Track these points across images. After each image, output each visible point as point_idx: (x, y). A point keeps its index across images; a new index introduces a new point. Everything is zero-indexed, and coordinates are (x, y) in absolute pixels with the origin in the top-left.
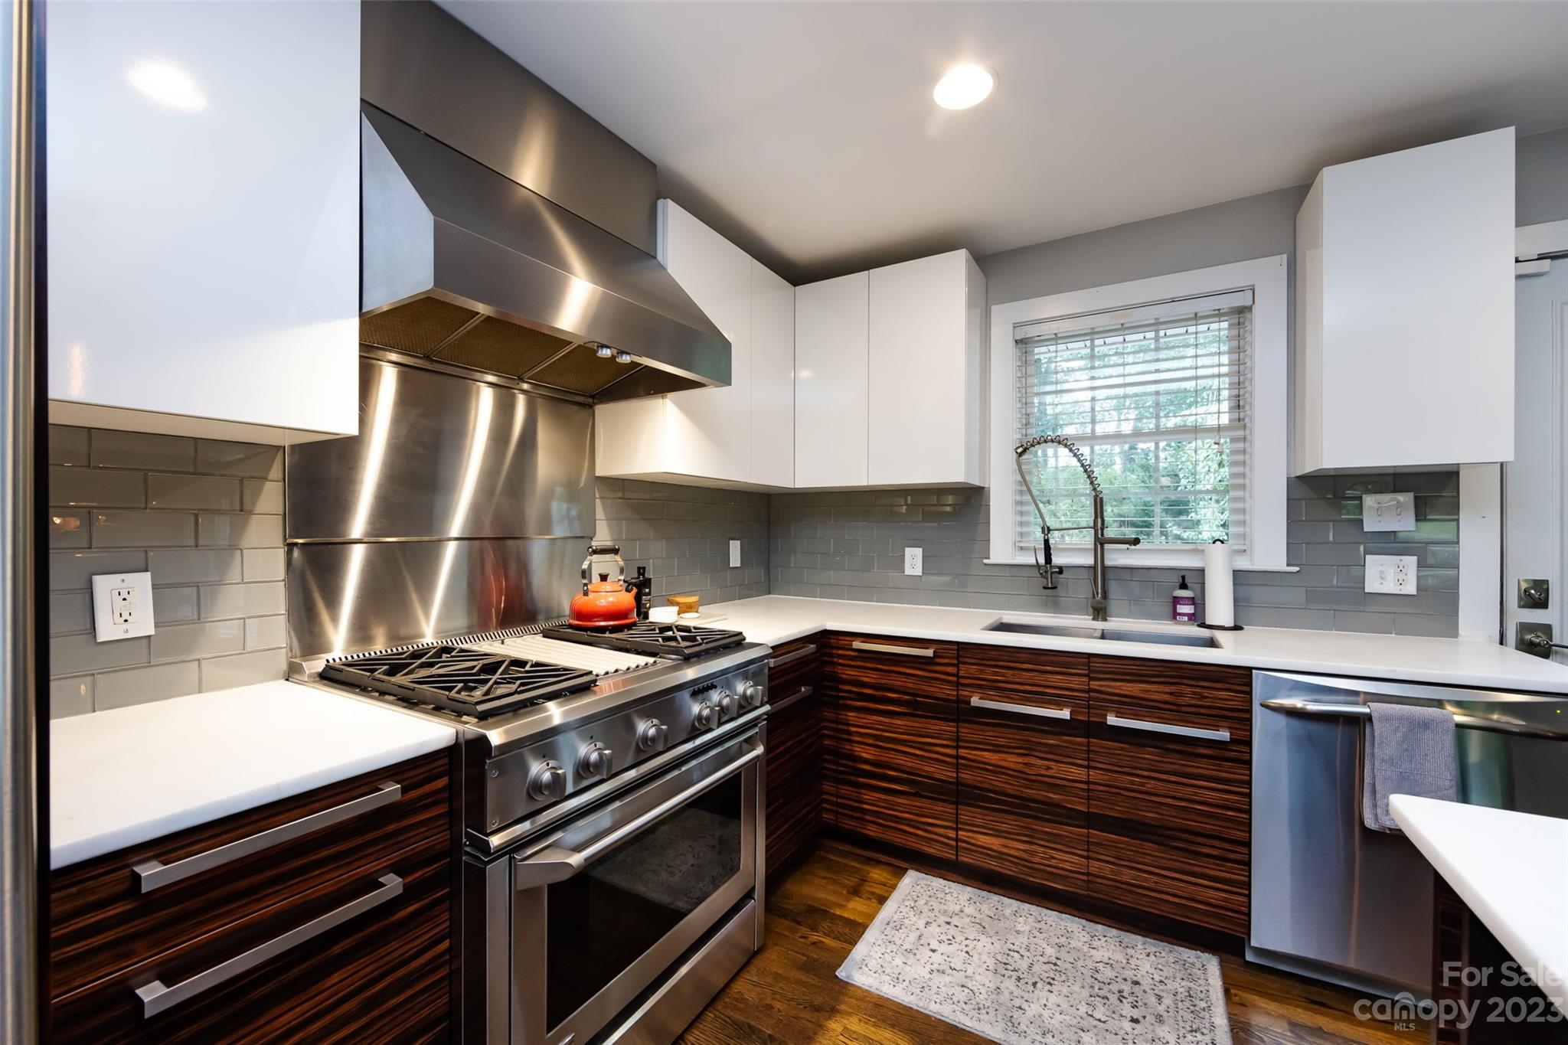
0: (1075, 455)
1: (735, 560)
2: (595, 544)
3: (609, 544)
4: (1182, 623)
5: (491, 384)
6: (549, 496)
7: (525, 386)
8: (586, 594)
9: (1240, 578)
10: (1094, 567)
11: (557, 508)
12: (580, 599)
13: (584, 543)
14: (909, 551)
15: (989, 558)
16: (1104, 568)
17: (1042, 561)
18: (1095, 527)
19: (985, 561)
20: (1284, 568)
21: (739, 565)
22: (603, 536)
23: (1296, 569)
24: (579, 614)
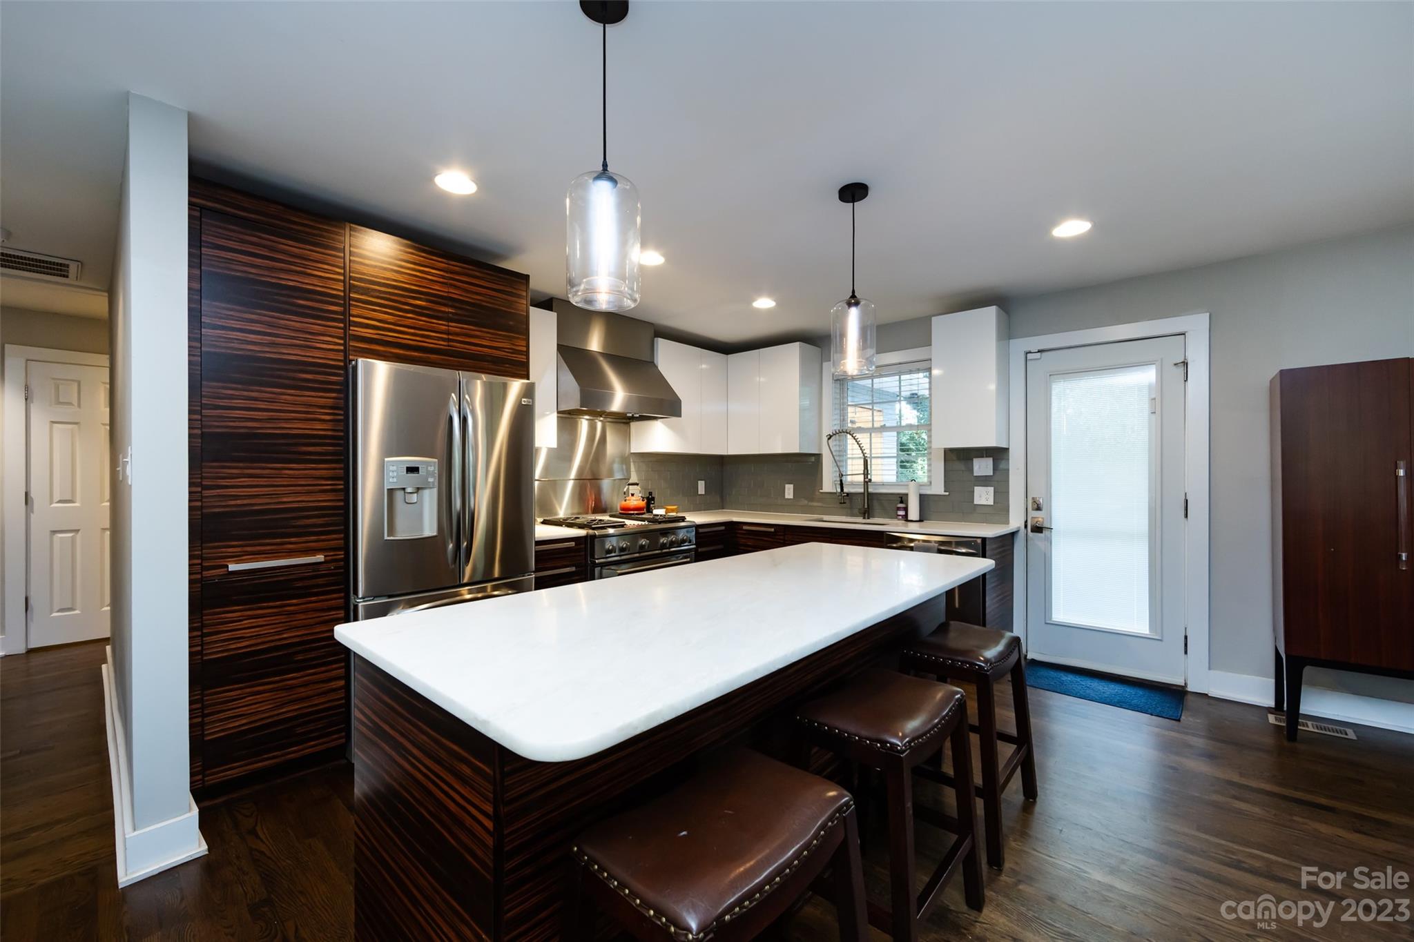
0: (854, 439)
1: (701, 490)
2: (631, 481)
3: (636, 481)
4: (899, 520)
5: (587, 419)
6: (613, 462)
7: (602, 419)
8: (625, 501)
9: (923, 499)
10: (864, 493)
11: (616, 466)
12: (624, 503)
13: (626, 481)
14: (787, 486)
15: (822, 489)
16: (868, 494)
17: (839, 490)
18: (864, 474)
19: (821, 491)
20: (943, 493)
21: (703, 493)
22: (634, 479)
23: (947, 493)
24: (623, 509)
